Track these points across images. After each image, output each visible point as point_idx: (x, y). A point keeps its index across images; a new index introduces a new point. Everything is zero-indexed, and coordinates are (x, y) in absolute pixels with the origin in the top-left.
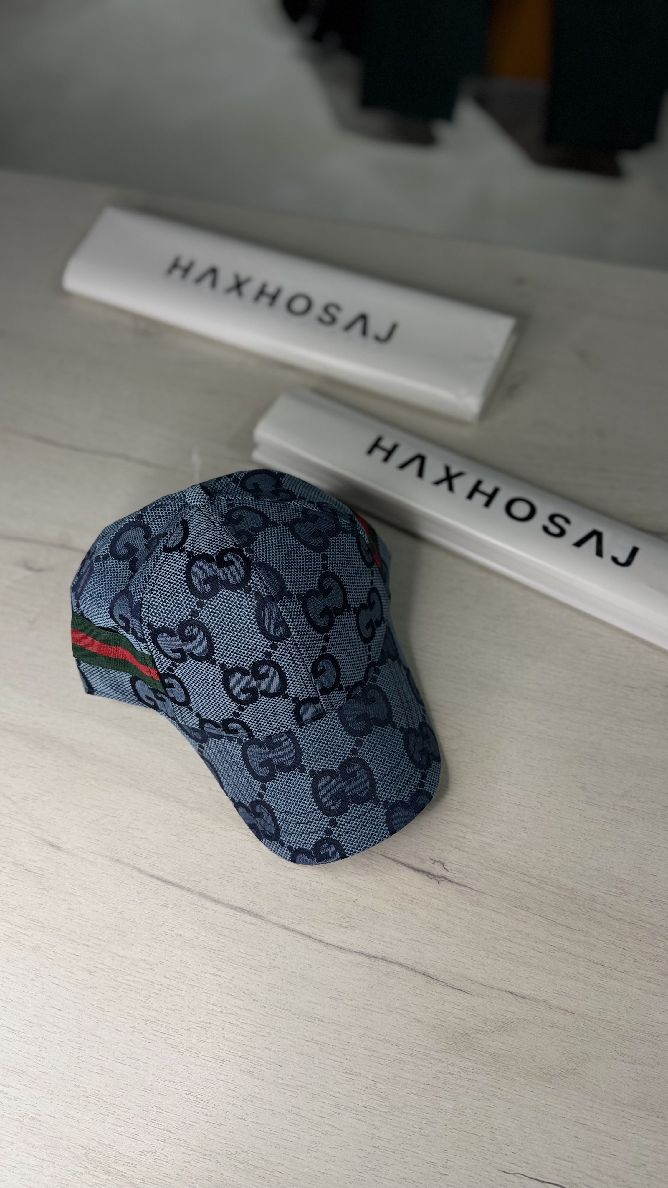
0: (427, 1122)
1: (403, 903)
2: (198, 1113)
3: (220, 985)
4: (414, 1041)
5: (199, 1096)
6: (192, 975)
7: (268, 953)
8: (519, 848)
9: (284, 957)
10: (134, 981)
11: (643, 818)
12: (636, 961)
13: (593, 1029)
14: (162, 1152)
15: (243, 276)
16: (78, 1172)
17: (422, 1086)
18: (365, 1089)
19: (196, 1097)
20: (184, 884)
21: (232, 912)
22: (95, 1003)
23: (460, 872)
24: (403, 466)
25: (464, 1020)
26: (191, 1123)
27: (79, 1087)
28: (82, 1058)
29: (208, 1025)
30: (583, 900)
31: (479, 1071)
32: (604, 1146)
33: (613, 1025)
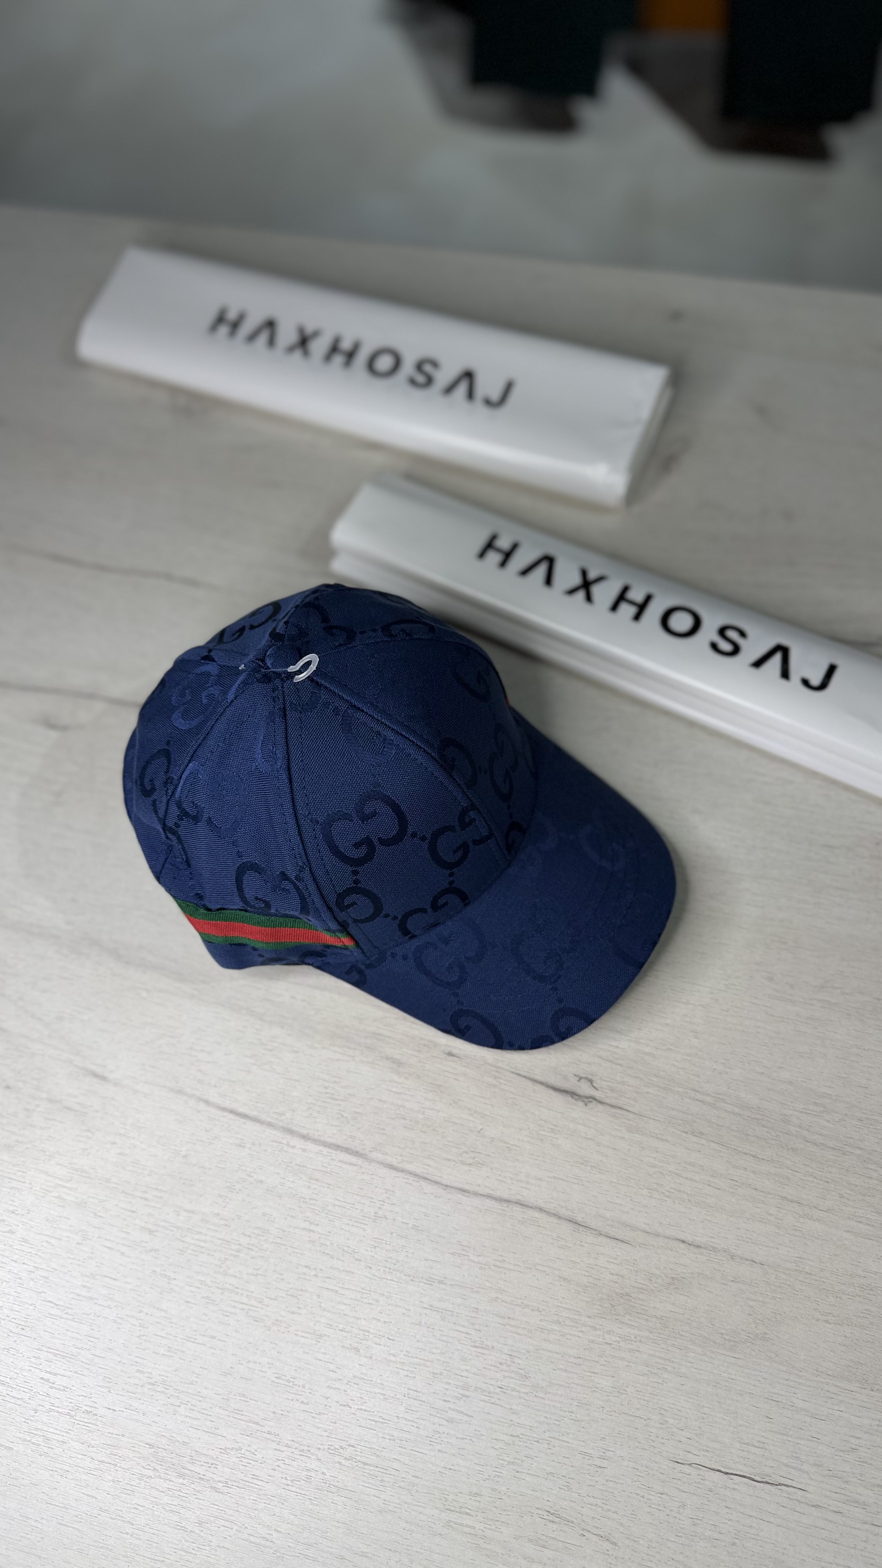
0: (578, 1404)
1: (541, 1132)
2: (292, 1400)
3: (314, 1242)
4: (560, 1305)
5: (292, 1380)
6: (278, 1230)
7: (373, 1200)
8: (689, 1058)
9: (392, 1204)
10: (205, 1241)
11: (848, 1014)
12: (842, 1196)
13: (788, 1283)
14: (248, 1449)
15: (309, 329)
16: (146, 1475)
17: (572, 1360)
18: (498, 1365)
19: (288, 1381)
20: (263, 1117)
21: (325, 1150)
22: (158, 1269)
23: (612, 1090)
24: (525, 572)
25: (622, 1276)
26: (283, 1412)
27: (142, 1372)
28: (144, 1337)
29: (300, 1293)
30: (772, 1121)
31: (643, 1340)
32: (804, 1428)
33: (814, 1277)
